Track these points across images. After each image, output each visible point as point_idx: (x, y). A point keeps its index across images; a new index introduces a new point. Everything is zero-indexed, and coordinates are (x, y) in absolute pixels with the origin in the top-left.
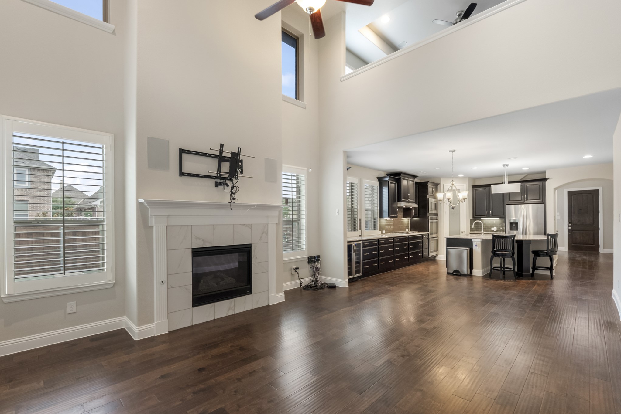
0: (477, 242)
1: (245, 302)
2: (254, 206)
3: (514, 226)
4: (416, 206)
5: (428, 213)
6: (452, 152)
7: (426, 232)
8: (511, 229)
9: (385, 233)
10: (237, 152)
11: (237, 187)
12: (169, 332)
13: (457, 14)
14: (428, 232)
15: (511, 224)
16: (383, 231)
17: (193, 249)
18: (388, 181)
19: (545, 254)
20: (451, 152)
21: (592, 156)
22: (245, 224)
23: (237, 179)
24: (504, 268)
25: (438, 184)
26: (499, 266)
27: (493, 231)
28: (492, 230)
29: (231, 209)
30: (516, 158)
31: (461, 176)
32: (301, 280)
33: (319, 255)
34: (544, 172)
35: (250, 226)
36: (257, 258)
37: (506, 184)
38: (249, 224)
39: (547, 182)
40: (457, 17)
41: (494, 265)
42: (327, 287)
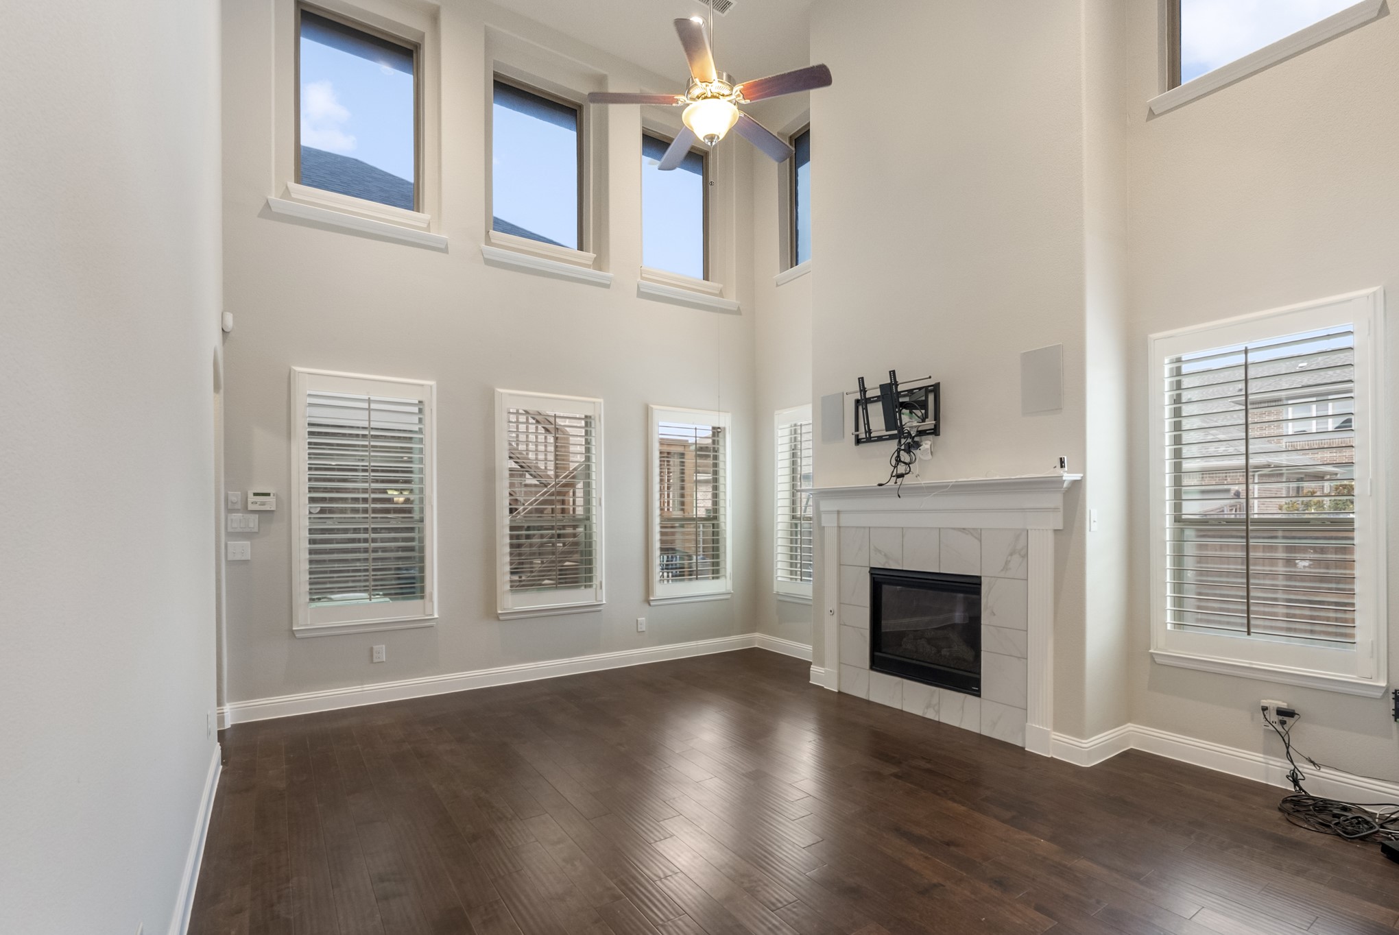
1: (963, 707)
10: (889, 382)
12: (839, 692)
17: (872, 569)
22: (964, 529)
29: (899, 497)
35: (977, 534)
36: (994, 615)
38: (973, 529)
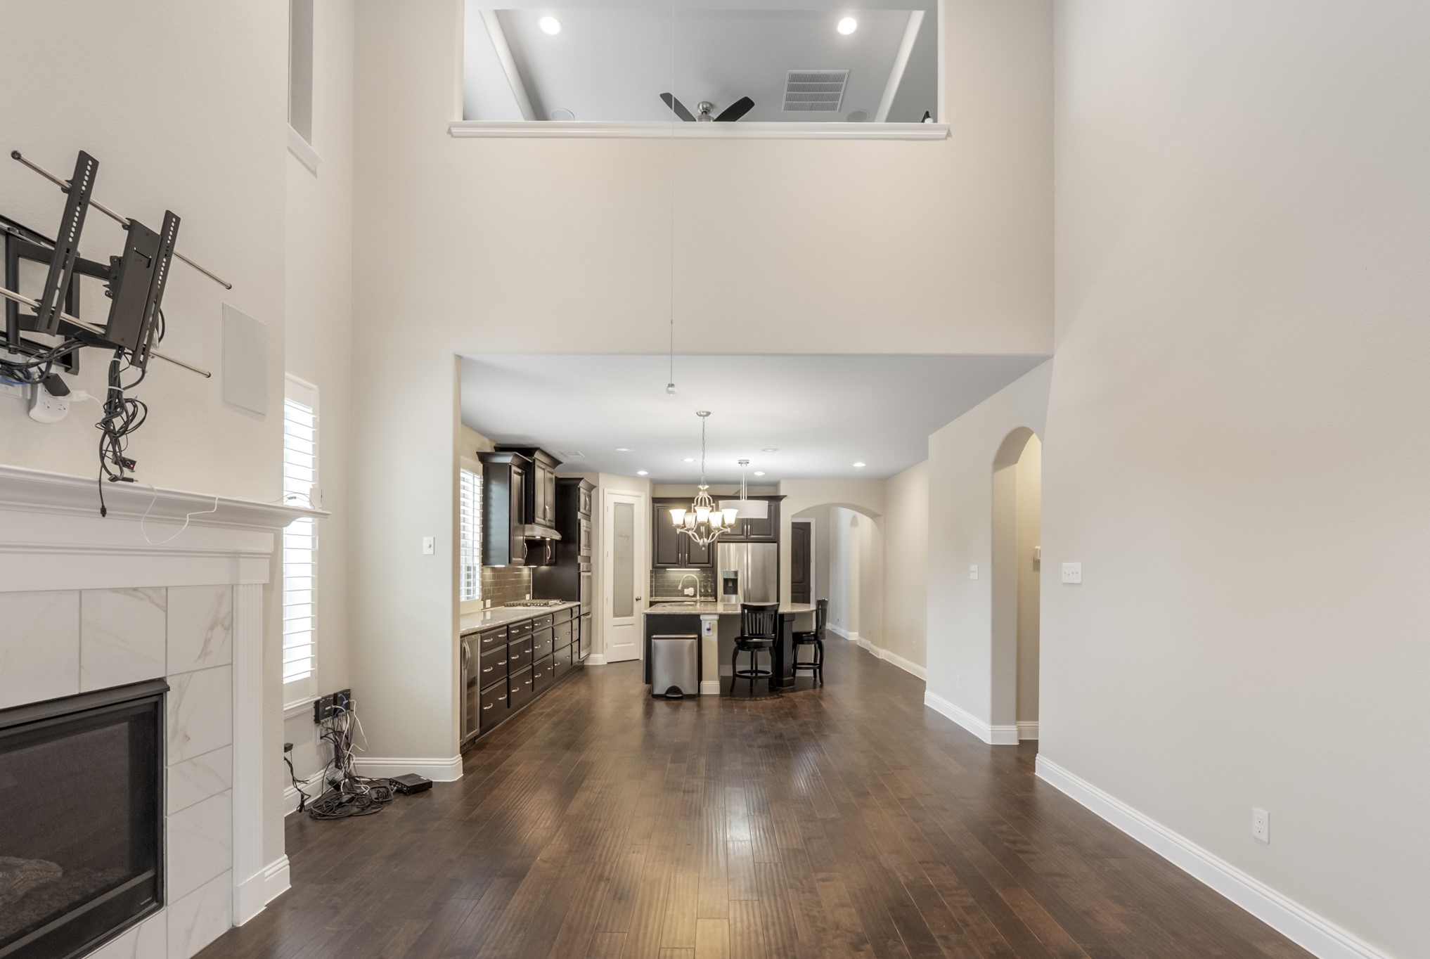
0: (709, 623)
2: (211, 506)
3: (730, 584)
4: (557, 536)
5: (580, 554)
6: (704, 416)
7: (574, 600)
8: (725, 592)
9: (489, 606)
11: (140, 407)
13: (701, 107)
14: (579, 601)
15: (726, 581)
16: (487, 601)
18: (510, 467)
19: (813, 638)
20: (701, 415)
21: (864, 465)
22: (135, 589)
23: (142, 365)
24: (757, 671)
25: (594, 487)
26: (748, 667)
27: (688, 596)
28: (685, 593)
29: (104, 513)
30: (775, 450)
31: (642, 473)
32: (300, 786)
33: (347, 688)
34: (776, 485)
35: (160, 597)
36: (189, 740)
37: (743, 500)
38: (158, 589)
39: (782, 503)
40: (700, 112)
41: (739, 668)
42: (399, 791)
